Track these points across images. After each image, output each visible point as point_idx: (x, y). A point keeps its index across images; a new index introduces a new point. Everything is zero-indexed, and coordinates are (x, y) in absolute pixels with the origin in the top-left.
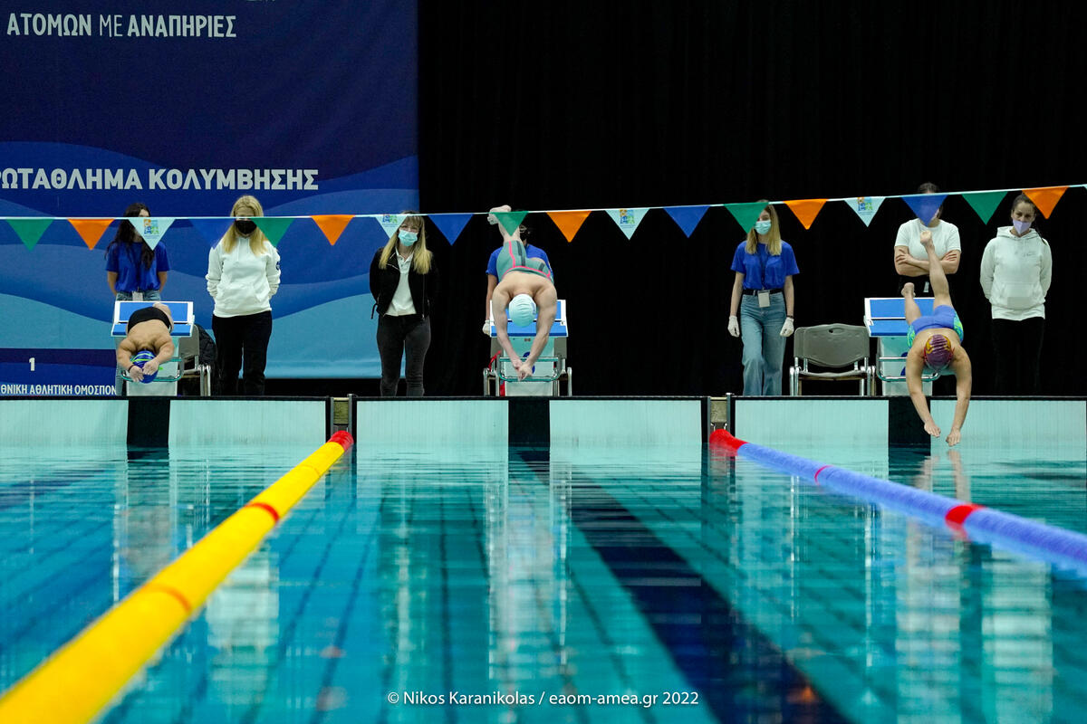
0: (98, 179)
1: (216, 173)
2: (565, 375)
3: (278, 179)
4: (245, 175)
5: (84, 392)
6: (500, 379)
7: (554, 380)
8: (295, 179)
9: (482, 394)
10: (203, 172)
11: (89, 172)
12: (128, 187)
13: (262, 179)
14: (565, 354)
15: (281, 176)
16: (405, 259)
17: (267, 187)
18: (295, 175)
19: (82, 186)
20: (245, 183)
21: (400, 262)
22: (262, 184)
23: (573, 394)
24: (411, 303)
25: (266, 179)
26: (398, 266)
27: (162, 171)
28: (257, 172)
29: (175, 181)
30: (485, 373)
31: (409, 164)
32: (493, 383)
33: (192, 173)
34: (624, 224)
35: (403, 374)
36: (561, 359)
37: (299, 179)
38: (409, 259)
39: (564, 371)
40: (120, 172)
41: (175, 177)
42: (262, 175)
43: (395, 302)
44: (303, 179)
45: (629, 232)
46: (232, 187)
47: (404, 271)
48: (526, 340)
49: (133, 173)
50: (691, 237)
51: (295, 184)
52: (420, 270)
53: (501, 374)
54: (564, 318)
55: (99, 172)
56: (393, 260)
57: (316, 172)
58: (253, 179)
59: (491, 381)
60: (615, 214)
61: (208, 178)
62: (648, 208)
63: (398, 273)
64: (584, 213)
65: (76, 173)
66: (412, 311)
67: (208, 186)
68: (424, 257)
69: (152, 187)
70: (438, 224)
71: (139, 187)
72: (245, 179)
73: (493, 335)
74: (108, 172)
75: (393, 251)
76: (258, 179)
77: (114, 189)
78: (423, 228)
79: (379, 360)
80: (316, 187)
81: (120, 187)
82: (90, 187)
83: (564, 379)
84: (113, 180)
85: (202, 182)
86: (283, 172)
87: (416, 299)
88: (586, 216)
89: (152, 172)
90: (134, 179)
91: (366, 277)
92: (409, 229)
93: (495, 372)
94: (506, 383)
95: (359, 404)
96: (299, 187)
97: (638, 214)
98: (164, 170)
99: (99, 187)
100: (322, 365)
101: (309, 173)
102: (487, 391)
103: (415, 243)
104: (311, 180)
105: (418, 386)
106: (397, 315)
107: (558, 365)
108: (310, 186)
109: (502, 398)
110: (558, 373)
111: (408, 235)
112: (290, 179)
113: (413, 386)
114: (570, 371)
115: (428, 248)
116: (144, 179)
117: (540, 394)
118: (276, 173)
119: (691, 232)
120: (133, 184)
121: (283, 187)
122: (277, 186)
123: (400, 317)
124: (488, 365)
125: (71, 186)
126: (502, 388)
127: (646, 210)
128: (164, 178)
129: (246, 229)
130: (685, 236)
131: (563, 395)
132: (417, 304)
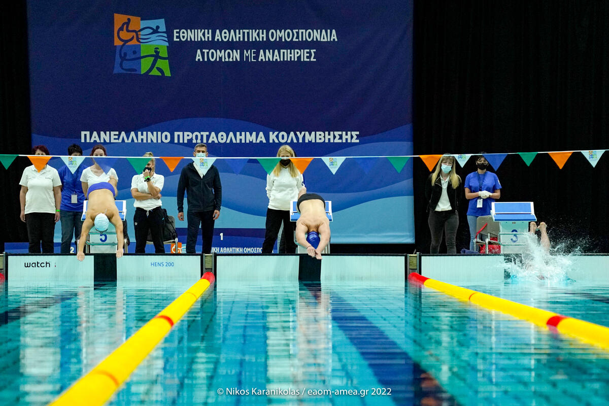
0: (243, 137)
1: (305, 134)
3: (338, 137)
4: (320, 135)
5: (249, 251)
8: (347, 137)
10: (298, 133)
11: (238, 133)
12: (258, 141)
13: (329, 137)
15: (339, 135)
16: (445, 180)
17: (332, 141)
18: (347, 135)
19: (234, 141)
20: (320, 139)
21: (442, 182)
22: (329, 139)
24: (449, 204)
25: (331, 137)
26: (441, 185)
27: (276, 133)
28: (327, 133)
29: (283, 138)
31: (407, 128)
33: (292, 134)
37: (349, 137)
38: (447, 179)
40: (254, 134)
41: (283, 136)
42: (329, 135)
44: (352, 137)
46: (313, 141)
47: (445, 186)
48: (513, 223)
49: (261, 134)
51: (347, 139)
55: (243, 133)
56: (439, 181)
57: (358, 133)
58: (324, 137)
61: (300, 137)
63: (441, 189)
64: (569, 153)
65: (231, 134)
66: (450, 208)
67: (301, 141)
68: (455, 178)
69: (271, 141)
71: (264, 141)
72: (320, 137)
74: (248, 133)
75: (438, 176)
76: (327, 137)
77: (251, 142)
78: (455, 163)
80: (358, 141)
81: (254, 142)
82: (238, 141)
84: (251, 138)
85: (297, 138)
86: (340, 133)
87: (452, 202)
88: (570, 154)
89: (271, 133)
90: (262, 137)
92: (447, 164)
94: (501, 246)
95: (421, 257)
96: (349, 141)
98: (277, 132)
99: (243, 141)
100: (362, 237)
101: (354, 133)
103: (450, 171)
104: (355, 137)
105: (453, 248)
106: (440, 211)
108: (355, 140)
111: (446, 167)
112: (344, 137)
113: (451, 248)
116: (267, 138)
118: (337, 133)
120: (261, 140)
121: (340, 141)
122: (337, 140)
123: (442, 211)
125: (228, 141)
128: (277, 137)
129: (285, 163)
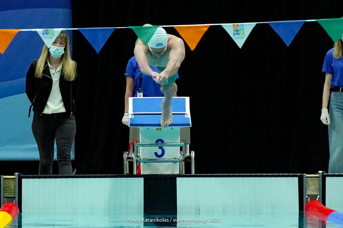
2: (189, 158)
6: (137, 161)
7: (180, 162)
9: (123, 173)
14: (189, 141)
16: (56, 69)
21: (52, 71)
23: (195, 173)
24: (62, 104)
26: (50, 76)
30: (125, 156)
32: (131, 164)
34: (237, 36)
35: (55, 157)
36: (186, 144)
38: (59, 68)
39: (188, 154)
43: (49, 103)
45: (240, 42)
47: (56, 78)
48: (157, 129)
50: (289, 46)
52: (69, 78)
53: (138, 157)
54: (188, 111)
56: (46, 70)
59: (129, 162)
60: (229, 27)
62: (256, 23)
63: (50, 81)
64: (204, 27)
66: (63, 110)
68: (71, 66)
70: (87, 36)
73: (131, 125)
75: (46, 63)
78: (68, 43)
79: (36, 146)
83: (188, 161)
87: (66, 100)
88: (206, 29)
91: (23, 80)
92: (58, 45)
93: (132, 155)
94: (141, 163)
95: (24, 181)
97: (248, 27)
102: (126, 171)
103: (63, 55)
105: (68, 164)
106: (50, 113)
107: (184, 148)
109: (139, 175)
110: (183, 156)
111: (57, 50)
113: (64, 165)
114: (193, 154)
115: (73, 59)
117: (169, 172)
119: (290, 43)
123: (53, 114)
124: (127, 149)
126: (138, 168)
127: (254, 24)
130: (285, 45)
131: (187, 173)
132: (66, 104)
